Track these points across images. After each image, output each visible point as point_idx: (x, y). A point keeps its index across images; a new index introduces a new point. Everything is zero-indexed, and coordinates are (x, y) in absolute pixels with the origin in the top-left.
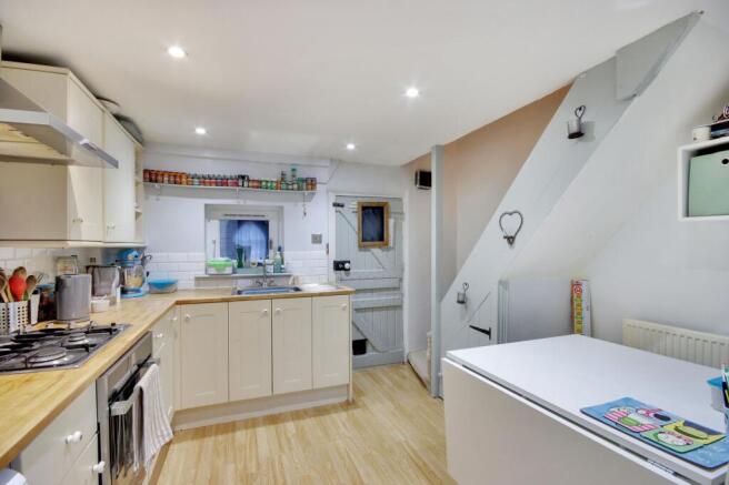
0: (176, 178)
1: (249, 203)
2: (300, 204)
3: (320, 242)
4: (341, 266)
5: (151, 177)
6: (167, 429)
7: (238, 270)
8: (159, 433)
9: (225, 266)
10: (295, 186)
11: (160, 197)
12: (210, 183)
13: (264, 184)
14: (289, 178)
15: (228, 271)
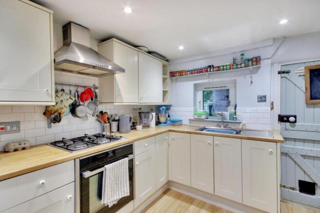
0: (181, 73)
1: (215, 80)
2: (248, 77)
3: (265, 101)
4: (285, 119)
5: (172, 74)
6: (127, 190)
7: (209, 117)
8: (123, 190)
9: (202, 114)
10: (243, 65)
11: (177, 83)
12: (195, 73)
13: (221, 68)
14: (239, 61)
15: (203, 117)
